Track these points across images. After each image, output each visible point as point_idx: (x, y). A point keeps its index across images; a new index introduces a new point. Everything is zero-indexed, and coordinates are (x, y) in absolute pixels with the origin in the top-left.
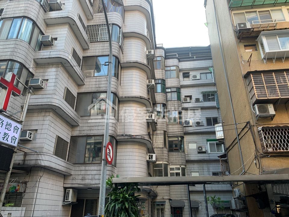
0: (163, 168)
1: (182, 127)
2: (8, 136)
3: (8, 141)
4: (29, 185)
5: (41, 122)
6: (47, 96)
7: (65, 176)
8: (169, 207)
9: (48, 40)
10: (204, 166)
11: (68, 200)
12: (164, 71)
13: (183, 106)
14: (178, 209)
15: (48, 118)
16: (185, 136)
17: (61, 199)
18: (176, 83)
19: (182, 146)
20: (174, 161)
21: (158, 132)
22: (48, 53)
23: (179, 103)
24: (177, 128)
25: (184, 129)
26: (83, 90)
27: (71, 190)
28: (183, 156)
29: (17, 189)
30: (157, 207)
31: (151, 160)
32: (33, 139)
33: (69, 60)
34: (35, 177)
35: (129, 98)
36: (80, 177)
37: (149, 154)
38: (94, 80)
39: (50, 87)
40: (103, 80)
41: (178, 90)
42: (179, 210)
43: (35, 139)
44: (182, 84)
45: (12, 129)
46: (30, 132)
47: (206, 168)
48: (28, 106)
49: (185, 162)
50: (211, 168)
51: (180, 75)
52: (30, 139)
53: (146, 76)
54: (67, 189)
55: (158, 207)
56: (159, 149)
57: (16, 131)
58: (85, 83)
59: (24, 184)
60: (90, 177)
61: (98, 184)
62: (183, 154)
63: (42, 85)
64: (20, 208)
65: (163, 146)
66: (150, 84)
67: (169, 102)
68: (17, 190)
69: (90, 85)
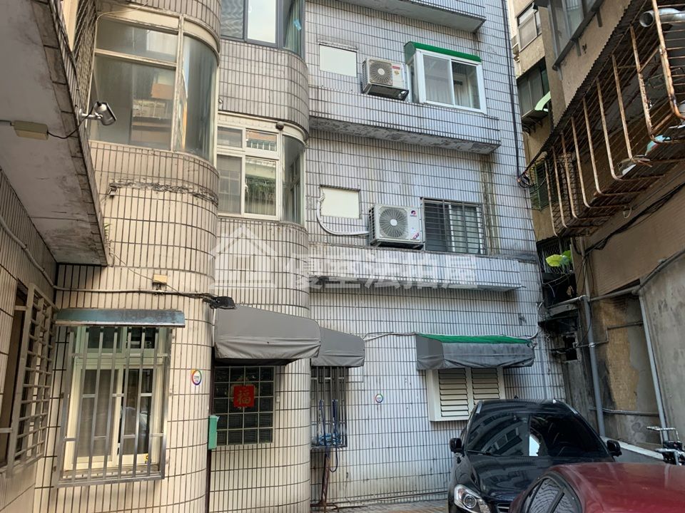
8: (203, 361)
10: (388, 165)
14: (244, 381)
19: (298, 25)
30: (87, 359)
47: (396, 178)
50: (417, 180)
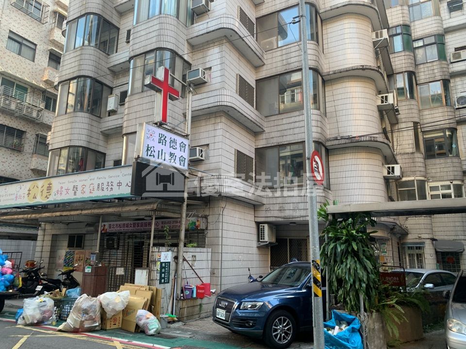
0: (416, 188)
1: (452, 110)
2: (174, 157)
3: (176, 163)
4: (210, 219)
5: (212, 134)
6: (214, 93)
7: (254, 206)
8: (433, 252)
9: (201, 5)
11: (264, 239)
12: (406, 8)
13: (451, 70)
14: (450, 256)
15: (220, 126)
16: (459, 128)
17: (255, 237)
18: (434, 25)
19: (454, 146)
20: (438, 175)
21: (403, 125)
22: (205, 26)
23: (443, 66)
24: (440, 114)
25: (457, 113)
26: (264, 73)
27: (266, 227)
28: (457, 165)
29: (197, 225)
30: (408, 252)
31: (391, 175)
32: (205, 158)
33: (236, 29)
34: (216, 209)
35: (341, 72)
36: (277, 207)
37: (387, 166)
38: (279, 53)
39: (215, 78)
40: (293, 49)
41: (439, 40)
42: (452, 257)
43: (208, 157)
44: (448, 25)
45: (178, 146)
46: (200, 149)
48: (192, 111)
49: (461, 174)
51: (441, 9)
52: (201, 158)
53: (370, 26)
54: (260, 225)
55: (411, 252)
56: (406, 156)
57: (183, 149)
58: (265, 62)
59: (204, 219)
60: (291, 206)
61: (306, 216)
62: (455, 160)
63: (204, 78)
64: (205, 250)
65: (414, 150)
66: (379, 39)
67: (422, 66)
68: (197, 227)
69: (273, 64)
